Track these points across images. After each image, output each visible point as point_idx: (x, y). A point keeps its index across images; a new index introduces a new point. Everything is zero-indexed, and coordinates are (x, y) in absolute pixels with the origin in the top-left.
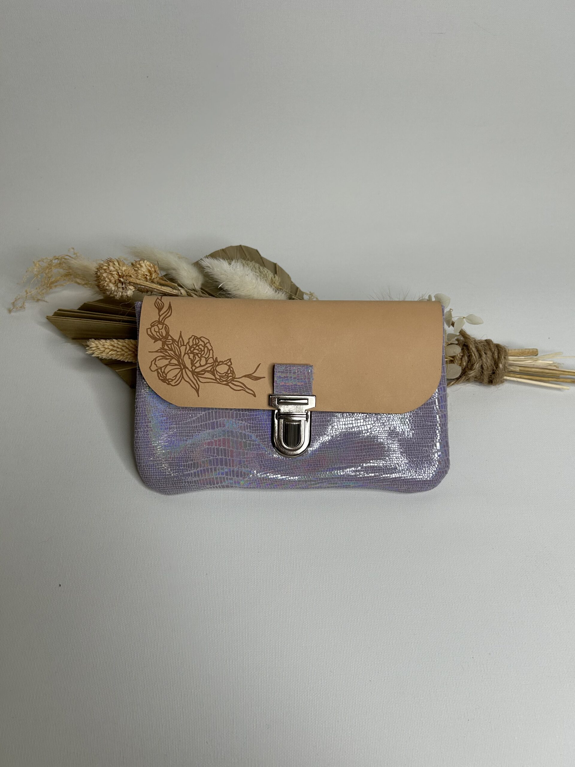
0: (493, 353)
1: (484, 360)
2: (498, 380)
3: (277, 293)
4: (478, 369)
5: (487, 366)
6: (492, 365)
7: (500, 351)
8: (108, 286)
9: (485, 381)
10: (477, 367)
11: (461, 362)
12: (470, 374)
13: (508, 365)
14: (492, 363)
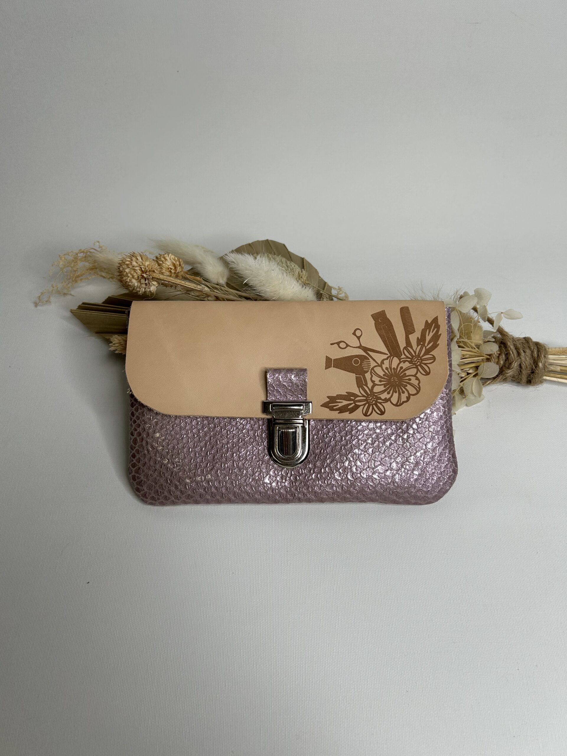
0: (532, 352)
1: (523, 359)
2: (537, 380)
3: (304, 288)
4: (516, 368)
5: (526, 365)
6: (531, 364)
7: (540, 349)
8: (131, 282)
9: (523, 381)
10: (515, 366)
11: (498, 360)
12: (508, 373)
13: (548, 364)
14: (531, 362)
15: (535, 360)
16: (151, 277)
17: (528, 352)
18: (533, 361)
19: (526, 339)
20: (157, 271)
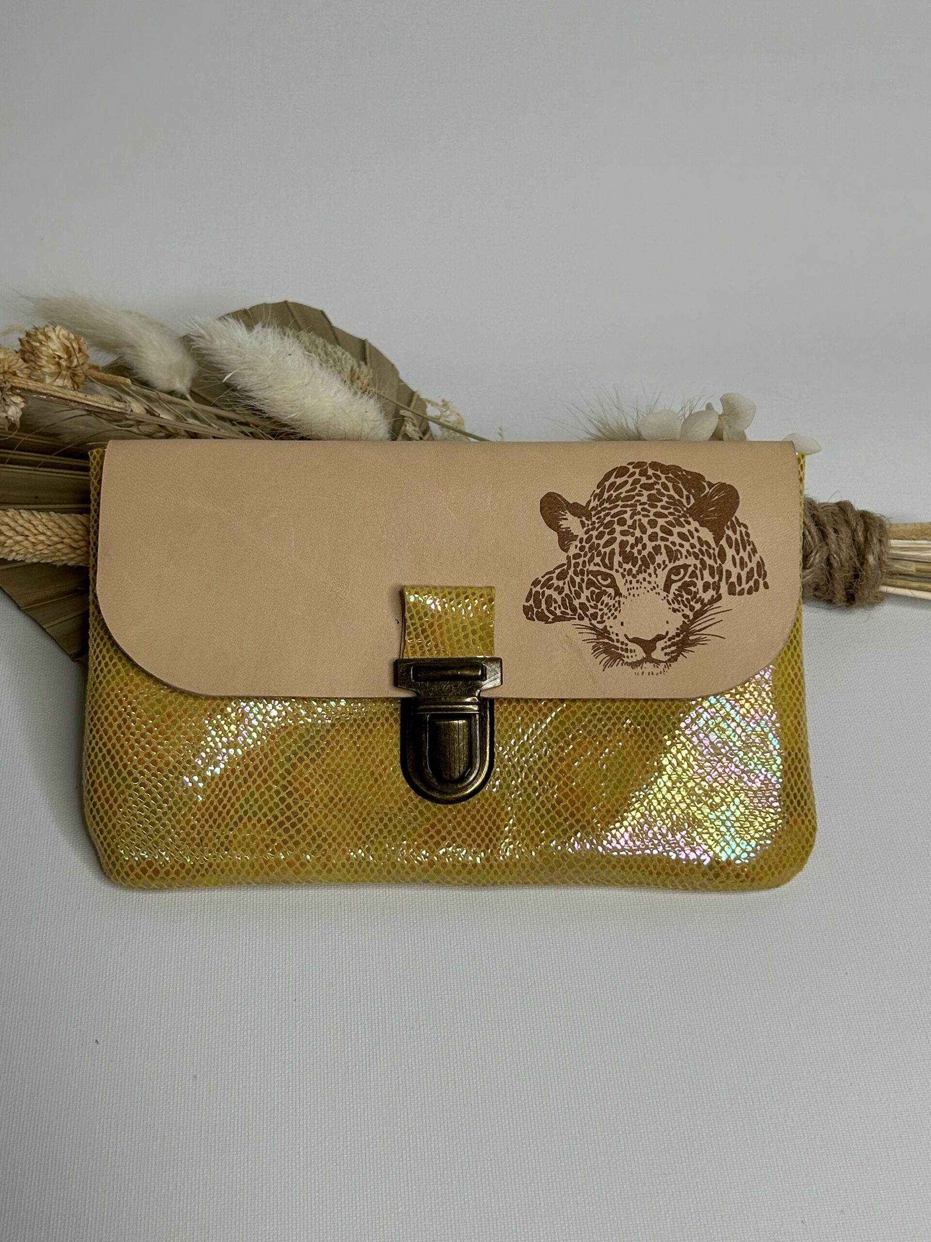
0: (854, 531)
1: (833, 546)
2: (866, 593)
5: (840, 559)
7: (871, 528)
9: (838, 597)
13: (888, 558)
14: (852, 554)
15: (859, 548)
16: (8, 385)
17: (845, 532)
18: (855, 551)
19: (841, 505)
20: (23, 373)
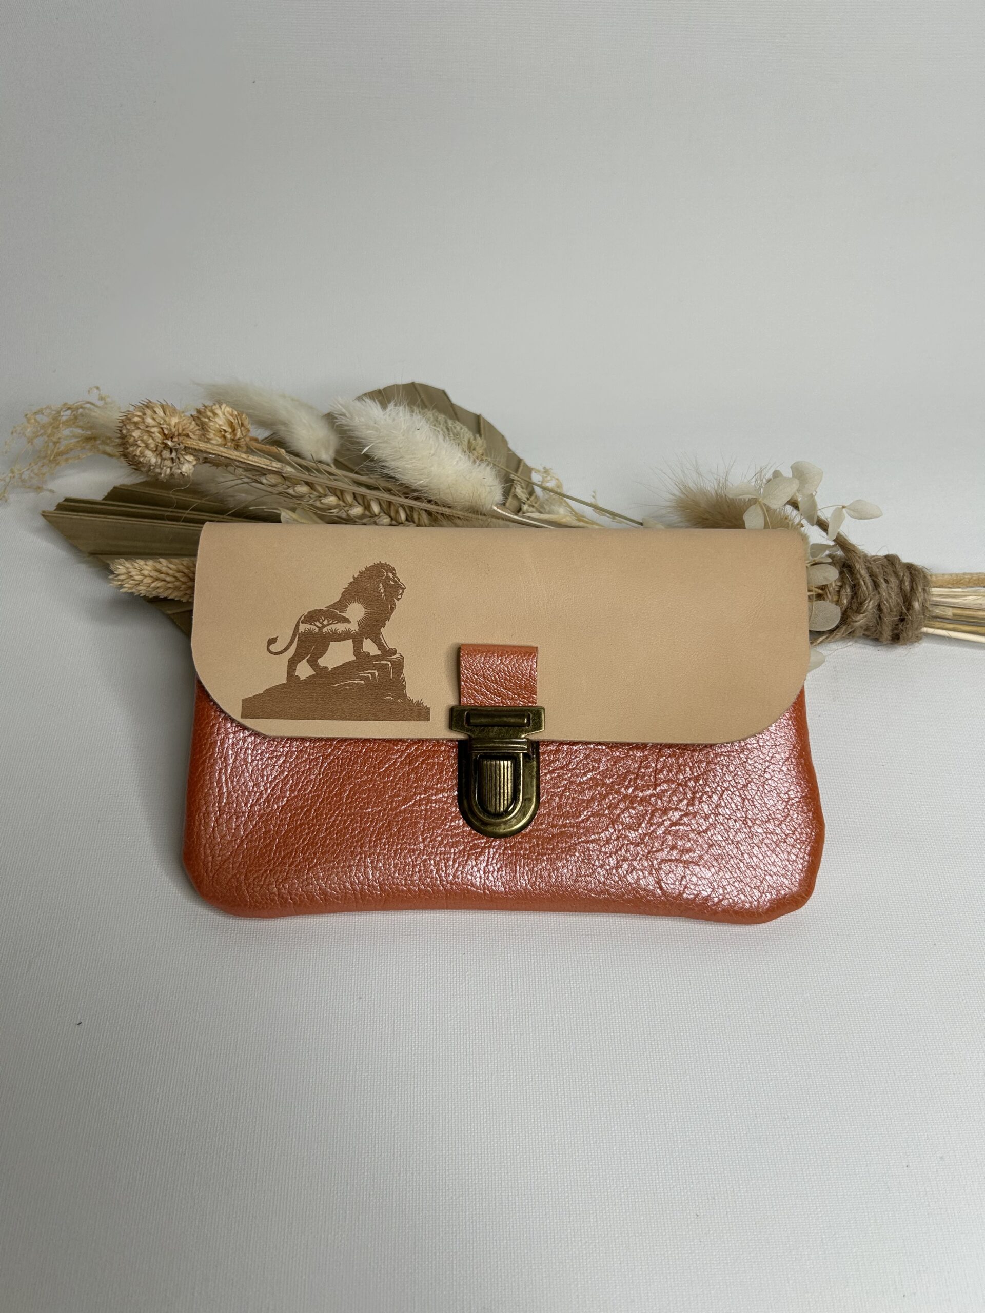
0: (901, 582)
1: (884, 594)
2: (910, 634)
3: (477, 464)
4: (871, 611)
5: (890, 605)
7: (915, 577)
8: (143, 456)
9: (885, 636)
10: (870, 607)
11: (839, 598)
12: (856, 621)
13: (930, 604)
14: (899, 600)
15: (906, 596)
16: (182, 446)
17: (894, 581)
18: (902, 598)
19: (889, 558)
20: (195, 435)
